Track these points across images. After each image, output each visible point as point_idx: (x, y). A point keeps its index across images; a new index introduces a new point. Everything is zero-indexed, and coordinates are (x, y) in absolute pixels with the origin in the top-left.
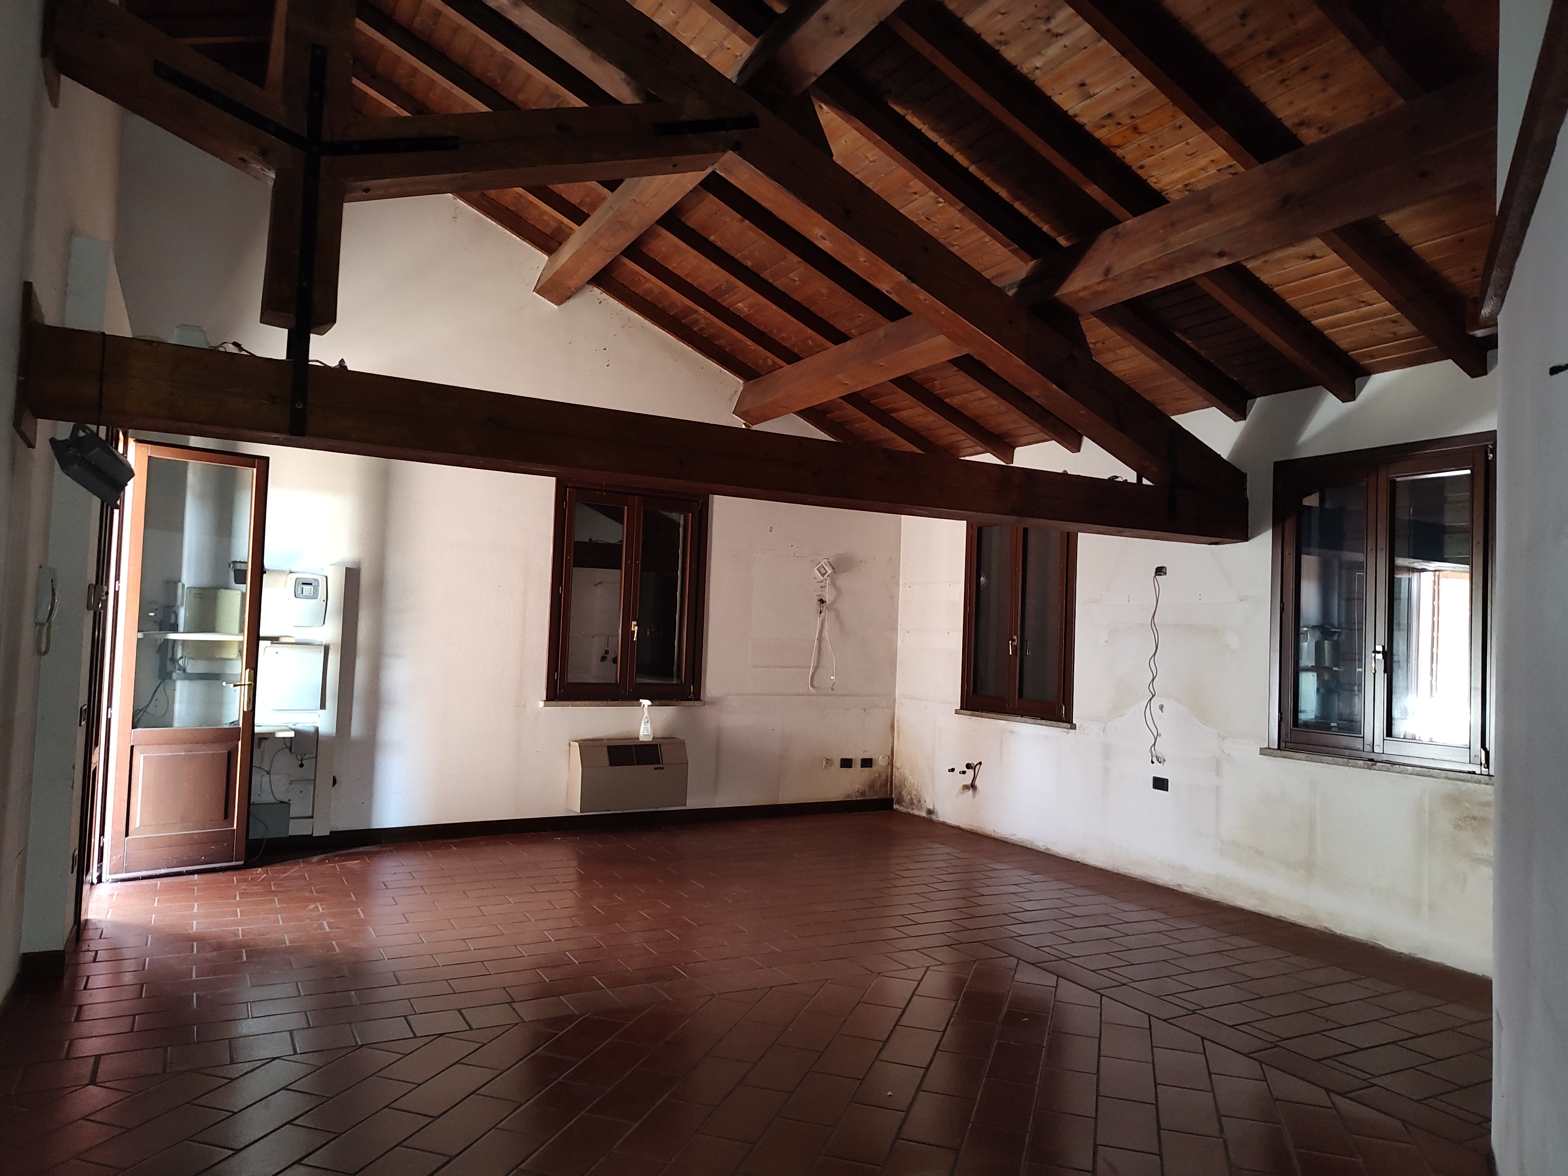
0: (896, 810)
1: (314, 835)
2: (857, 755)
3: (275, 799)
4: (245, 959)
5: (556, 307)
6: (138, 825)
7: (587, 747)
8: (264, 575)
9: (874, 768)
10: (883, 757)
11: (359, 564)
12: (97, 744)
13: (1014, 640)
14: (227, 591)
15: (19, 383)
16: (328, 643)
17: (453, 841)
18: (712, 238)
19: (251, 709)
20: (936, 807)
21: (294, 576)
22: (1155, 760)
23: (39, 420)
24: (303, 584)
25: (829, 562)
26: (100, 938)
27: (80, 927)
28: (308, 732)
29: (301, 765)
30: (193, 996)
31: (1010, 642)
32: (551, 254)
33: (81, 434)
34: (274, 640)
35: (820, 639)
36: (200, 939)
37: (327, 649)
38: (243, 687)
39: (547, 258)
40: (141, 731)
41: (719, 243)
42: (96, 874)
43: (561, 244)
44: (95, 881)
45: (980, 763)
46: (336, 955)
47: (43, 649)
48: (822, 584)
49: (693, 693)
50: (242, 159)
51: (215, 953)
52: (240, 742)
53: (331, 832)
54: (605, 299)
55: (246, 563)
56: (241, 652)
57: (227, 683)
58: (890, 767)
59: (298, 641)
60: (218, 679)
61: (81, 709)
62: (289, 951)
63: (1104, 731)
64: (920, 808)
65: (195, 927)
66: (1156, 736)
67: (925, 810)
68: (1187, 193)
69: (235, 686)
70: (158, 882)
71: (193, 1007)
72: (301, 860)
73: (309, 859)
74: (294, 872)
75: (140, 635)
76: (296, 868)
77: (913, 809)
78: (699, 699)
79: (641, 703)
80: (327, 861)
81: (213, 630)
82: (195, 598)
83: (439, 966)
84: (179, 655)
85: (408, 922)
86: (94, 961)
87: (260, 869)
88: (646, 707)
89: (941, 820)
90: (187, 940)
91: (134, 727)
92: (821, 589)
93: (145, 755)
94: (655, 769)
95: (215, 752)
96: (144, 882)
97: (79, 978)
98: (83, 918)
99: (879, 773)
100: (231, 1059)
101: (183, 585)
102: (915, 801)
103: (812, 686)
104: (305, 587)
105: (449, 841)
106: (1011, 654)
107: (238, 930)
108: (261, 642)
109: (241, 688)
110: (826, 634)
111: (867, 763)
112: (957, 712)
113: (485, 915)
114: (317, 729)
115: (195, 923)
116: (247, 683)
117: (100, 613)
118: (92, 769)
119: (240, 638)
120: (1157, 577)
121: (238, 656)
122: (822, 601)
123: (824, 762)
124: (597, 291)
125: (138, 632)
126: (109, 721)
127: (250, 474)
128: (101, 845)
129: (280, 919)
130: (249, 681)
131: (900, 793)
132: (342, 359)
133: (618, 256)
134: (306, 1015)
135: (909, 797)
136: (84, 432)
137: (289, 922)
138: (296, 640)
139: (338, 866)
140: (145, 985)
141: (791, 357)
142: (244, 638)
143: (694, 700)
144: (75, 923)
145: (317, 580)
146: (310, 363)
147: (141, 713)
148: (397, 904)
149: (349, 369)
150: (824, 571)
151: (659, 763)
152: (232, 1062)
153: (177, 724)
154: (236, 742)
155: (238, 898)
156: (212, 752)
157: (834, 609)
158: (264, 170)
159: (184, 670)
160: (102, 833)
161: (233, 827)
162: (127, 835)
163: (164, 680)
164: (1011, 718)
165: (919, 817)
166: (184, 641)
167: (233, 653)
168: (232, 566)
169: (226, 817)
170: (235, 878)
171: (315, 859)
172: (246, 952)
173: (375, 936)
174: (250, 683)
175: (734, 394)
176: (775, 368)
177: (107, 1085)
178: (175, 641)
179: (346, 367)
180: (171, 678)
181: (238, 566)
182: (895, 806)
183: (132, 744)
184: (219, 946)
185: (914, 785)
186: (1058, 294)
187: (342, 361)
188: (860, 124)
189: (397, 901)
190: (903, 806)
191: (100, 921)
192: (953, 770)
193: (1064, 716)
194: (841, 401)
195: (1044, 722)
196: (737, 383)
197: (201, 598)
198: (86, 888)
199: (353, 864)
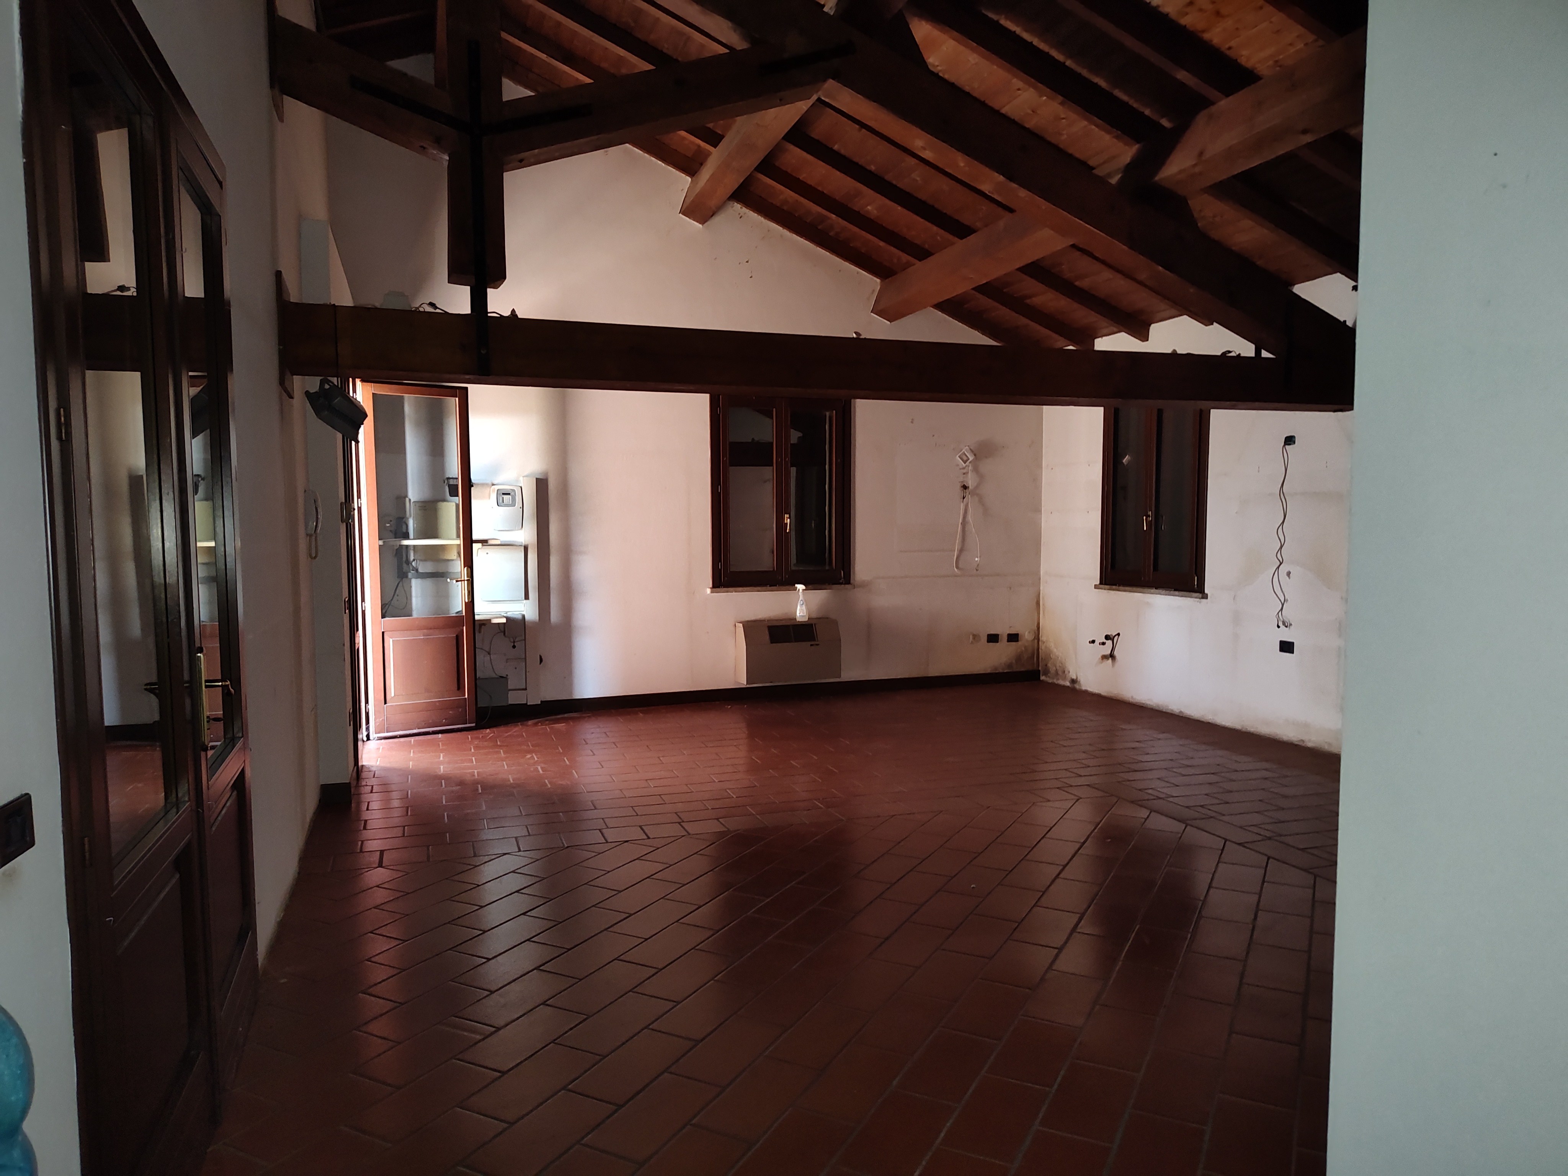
0: (1043, 681)
1: (528, 704)
2: (1003, 631)
3: (496, 674)
4: (480, 791)
5: (700, 226)
6: (393, 695)
7: (751, 628)
8: (472, 488)
9: (1020, 643)
10: (1029, 632)
11: (546, 474)
12: (358, 630)
13: (1149, 516)
14: (445, 503)
15: (280, 351)
16: (526, 544)
17: (641, 709)
18: (836, 147)
19: (470, 600)
20: (1079, 677)
21: (497, 487)
22: (1281, 624)
23: (294, 376)
24: (503, 494)
25: (971, 449)
26: (374, 777)
27: (358, 770)
28: (517, 619)
29: (514, 647)
30: (444, 815)
31: (1145, 518)
32: (693, 176)
33: (327, 387)
34: (484, 542)
35: (964, 523)
36: (447, 778)
37: (526, 549)
38: (463, 582)
39: (690, 179)
40: (388, 620)
41: (843, 152)
42: (365, 733)
43: (702, 164)
44: (365, 739)
45: (1119, 634)
46: (549, 789)
47: (314, 555)
48: (965, 471)
49: (844, 578)
50: (422, 147)
51: (458, 787)
52: (465, 627)
53: (541, 702)
54: (745, 213)
55: (457, 478)
56: (459, 554)
57: (450, 580)
58: (1036, 641)
59: (503, 543)
60: (443, 577)
61: (345, 600)
62: (512, 786)
63: (1234, 599)
64: (1065, 679)
65: (442, 769)
66: (1283, 602)
67: (1069, 679)
68: (1278, 68)
69: (457, 581)
70: (412, 739)
71: (445, 821)
72: (519, 723)
73: (525, 723)
74: (514, 732)
75: (381, 543)
76: (516, 729)
77: (1058, 679)
78: (849, 583)
79: (797, 588)
80: (540, 724)
81: (435, 536)
82: (420, 510)
83: (626, 798)
84: (412, 558)
85: (603, 767)
86: (372, 792)
87: (488, 730)
88: (801, 591)
89: (1084, 688)
90: (437, 779)
91: (383, 617)
92: (964, 475)
93: (393, 639)
94: (811, 645)
95: (446, 636)
96: (402, 740)
97: (363, 803)
98: (360, 764)
99: (1025, 647)
100: (474, 853)
101: (410, 500)
102: (1060, 673)
103: (957, 567)
104: (505, 497)
105: (637, 709)
106: (1145, 529)
107: (474, 772)
108: (474, 545)
109: (462, 583)
110: (970, 518)
111: (1013, 638)
112: (1096, 587)
113: (663, 763)
114: (524, 616)
115: (442, 767)
116: (466, 579)
117: (350, 524)
118: (356, 648)
119: (457, 542)
120: (1287, 446)
121: (457, 557)
122: (965, 487)
123: (971, 637)
124: (737, 206)
125: (379, 539)
126: (363, 612)
127: (453, 403)
128: (367, 711)
129: (505, 765)
130: (467, 577)
131: (1046, 665)
132: (513, 309)
133: (752, 172)
134: (527, 828)
135: (1054, 668)
136: (329, 385)
137: (512, 767)
138: (501, 542)
139: (549, 727)
140: (409, 808)
141: (922, 253)
142: (460, 542)
143: (845, 584)
144: (355, 765)
145: (514, 490)
146: (489, 315)
147: (387, 607)
148: (594, 755)
149: (519, 317)
150: (965, 458)
151: (814, 640)
152: (475, 856)
153: (415, 615)
154: (461, 627)
155: (473, 750)
156: (444, 636)
157: (978, 495)
158: (439, 154)
159: (417, 570)
160: (367, 702)
161: (465, 696)
162: (385, 703)
163: (402, 579)
164: (1146, 590)
165: (1064, 686)
166: (414, 546)
167: (453, 555)
168: (446, 482)
169: (459, 689)
170: (469, 737)
171: (530, 723)
172: (481, 787)
173: (577, 777)
174: (468, 578)
175: (872, 293)
176: (908, 265)
177: (391, 867)
178: (407, 546)
179: (517, 316)
180: (407, 577)
181: (452, 482)
182: (1043, 678)
183: (383, 631)
184: (461, 783)
185: (1058, 657)
186: (1157, 178)
187: (513, 311)
188: (955, 34)
189: (595, 753)
190: (1049, 677)
191: (372, 767)
192: (1093, 642)
193: (1196, 586)
194: (973, 292)
195: (1177, 593)
196: (876, 282)
197: (425, 510)
198: (360, 743)
199: (560, 726)
